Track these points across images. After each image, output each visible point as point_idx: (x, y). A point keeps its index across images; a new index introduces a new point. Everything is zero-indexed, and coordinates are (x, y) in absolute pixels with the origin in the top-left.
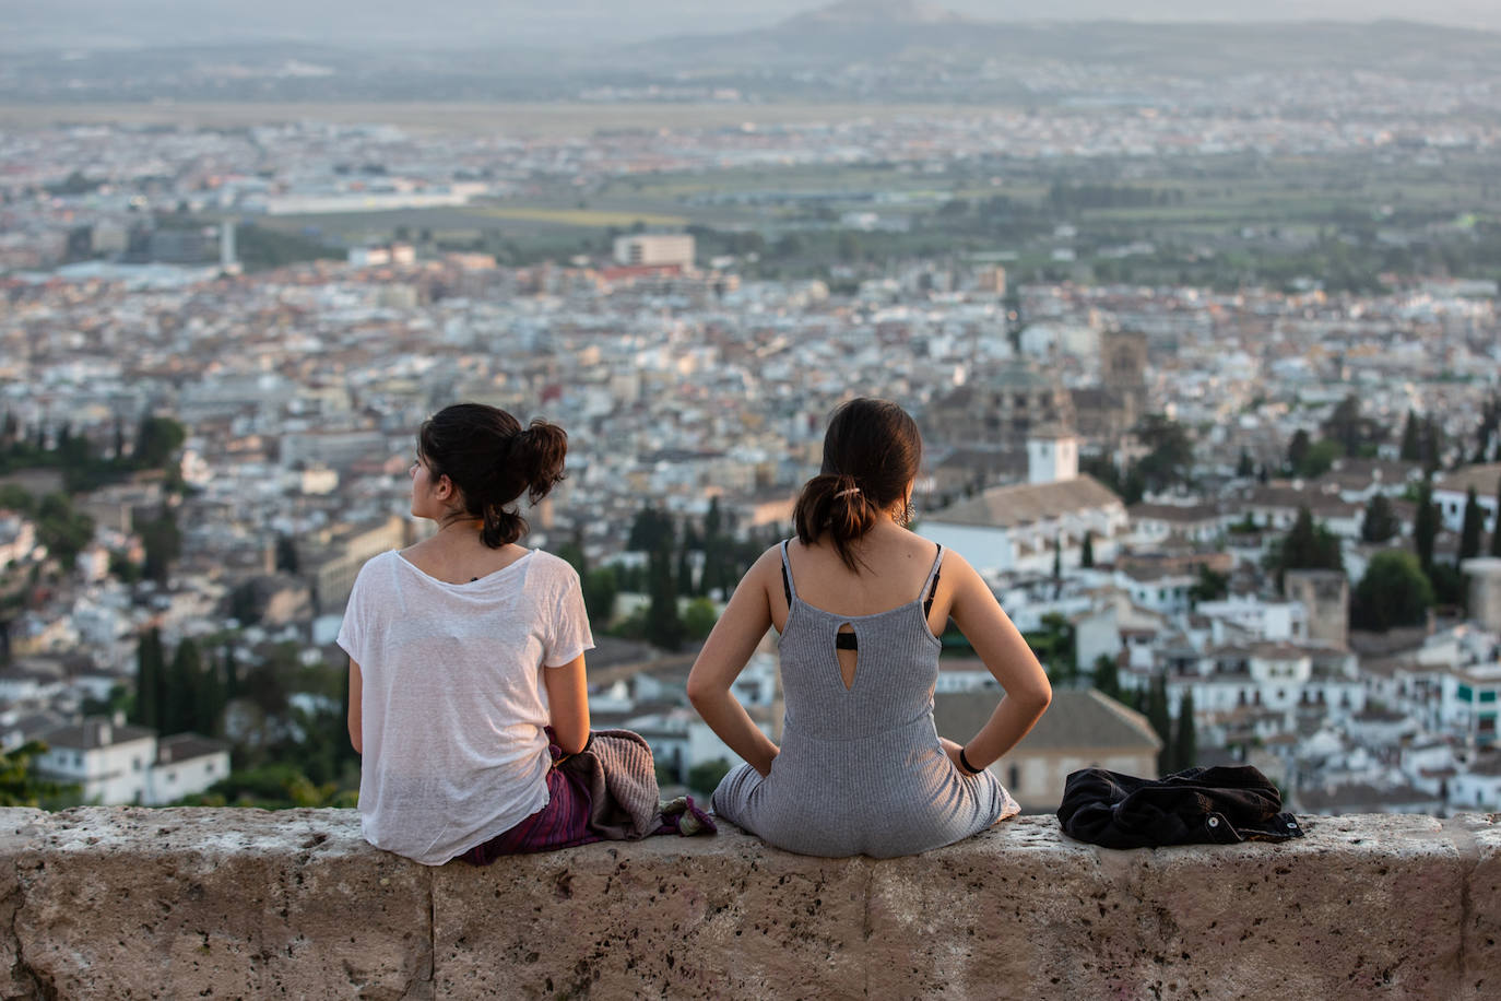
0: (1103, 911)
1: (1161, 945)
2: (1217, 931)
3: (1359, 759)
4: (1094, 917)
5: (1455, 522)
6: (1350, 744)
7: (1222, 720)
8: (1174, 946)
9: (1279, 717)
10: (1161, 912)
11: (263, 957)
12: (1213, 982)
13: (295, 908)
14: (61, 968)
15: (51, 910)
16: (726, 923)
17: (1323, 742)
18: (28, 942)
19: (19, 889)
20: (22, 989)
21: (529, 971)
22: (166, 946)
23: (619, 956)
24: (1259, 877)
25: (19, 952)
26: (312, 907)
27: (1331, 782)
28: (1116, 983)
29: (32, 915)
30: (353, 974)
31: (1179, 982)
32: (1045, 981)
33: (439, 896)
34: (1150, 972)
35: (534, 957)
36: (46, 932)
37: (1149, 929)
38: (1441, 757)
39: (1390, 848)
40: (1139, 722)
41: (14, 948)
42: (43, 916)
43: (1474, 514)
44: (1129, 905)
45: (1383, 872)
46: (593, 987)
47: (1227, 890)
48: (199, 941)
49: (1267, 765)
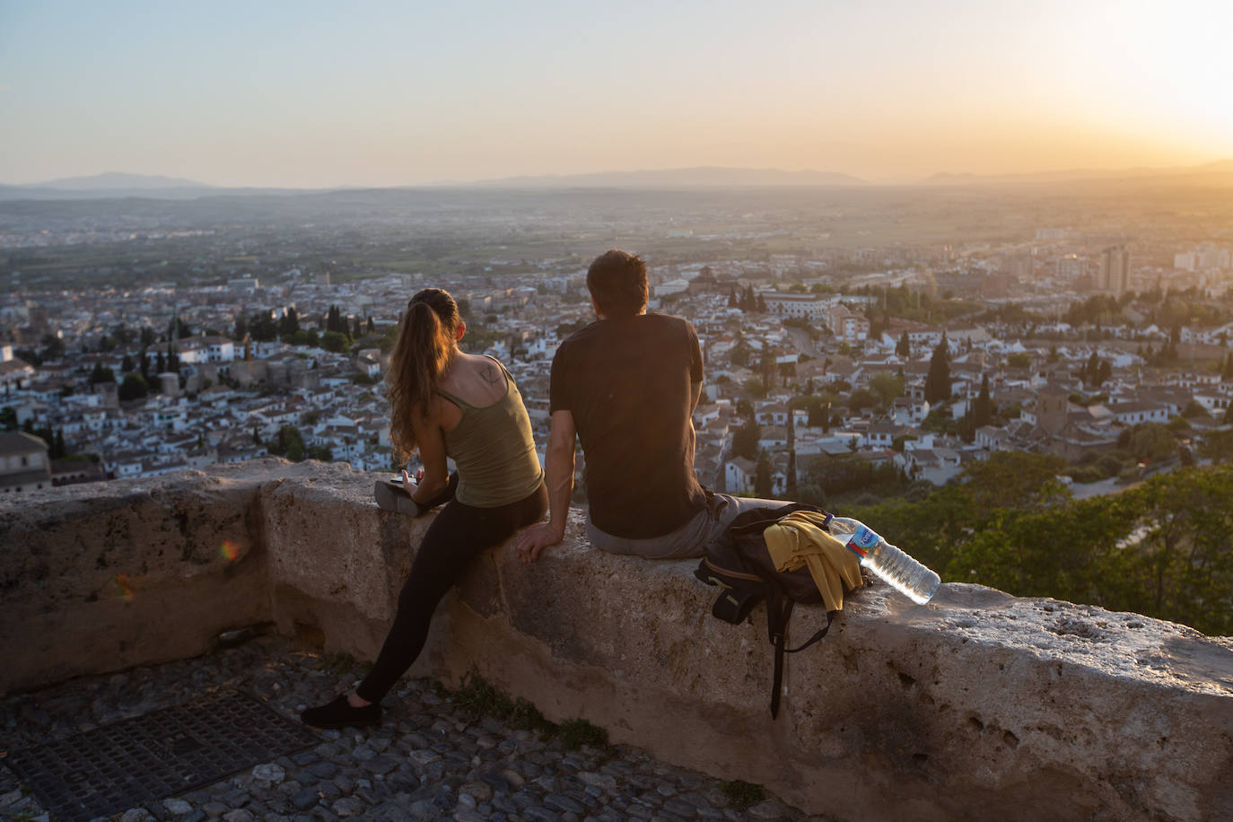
3: (125, 443)
5: (154, 362)
6: (121, 438)
7: (75, 436)
9: (95, 433)
17: (112, 439)
27: (116, 452)
38: (154, 439)
40: (40, 440)
43: (159, 358)
49: (92, 450)
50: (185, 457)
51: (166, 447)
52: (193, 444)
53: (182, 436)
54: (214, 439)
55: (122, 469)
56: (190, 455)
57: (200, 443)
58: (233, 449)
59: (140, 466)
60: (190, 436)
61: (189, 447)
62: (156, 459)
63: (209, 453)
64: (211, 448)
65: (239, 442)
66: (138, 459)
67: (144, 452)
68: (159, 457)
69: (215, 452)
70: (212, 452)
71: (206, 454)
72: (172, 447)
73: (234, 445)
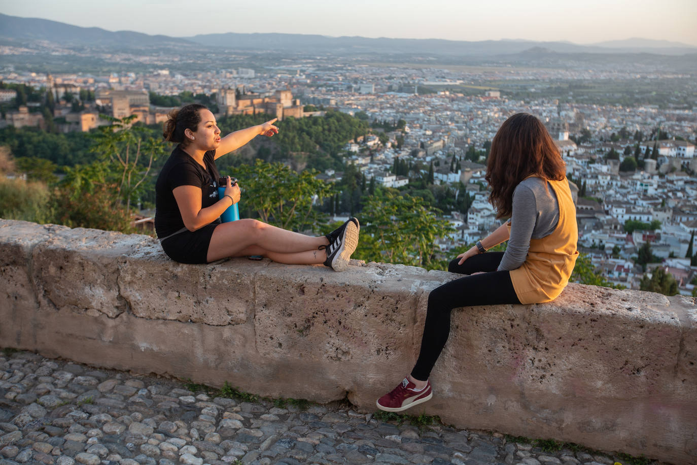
0: (512, 326)
1: (536, 343)
2: (561, 341)
4: (509, 328)
5: (644, 152)
8: (542, 344)
10: (537, 330)
11: (198, 302)
12: (557, 361)
13: (208, 287)
14: (132, 298)
15: (128, 278)
16: (361, 311)
18: (122, 287)
19: (118, 269)
20: (120, 303)
21: (289, 319)
22: (166, 295)
23: (320, 318)
24: (583, 322)
25: (119, 291)
26: (214, 287)
28: (515, 356)
29: (123, 279)
30: (229, 313)
31: (543, 359)
32: (486, 351)
33: (257, 289)
34: (530, 353)
35: (290, 315)
36: (128, 285)
37: (532, 336)
39: (646, 317)
40: (575, 185)
41: (117, 290)
42: (126, 279)
43: (648, 150)
44: (524, 326)
45: (642, 327)
46: (311, 328)
47: (568, 325)
48: (177, 294)
49: (599, 196)
50: (652, 211)
51: (640, 202)
52: (659, 204)
53: (652, 198)
54: (672, 203)
55: (614, 210)
56: (655, 210)
57: (663, 204)
58: (683, 212)
59: (625, 210)
60: (657, 199)
61: (655, 205)
62: (634, 208)
63: (667, 211)
64: (669, 209)
65: (688, 208)
66: (624, 206)
67: (628, 203)
68: (636, 207)
69: (671, 211)
70: (669, 210)
71: (665, 211)
72: (645, 203)
73: (684, 209)
